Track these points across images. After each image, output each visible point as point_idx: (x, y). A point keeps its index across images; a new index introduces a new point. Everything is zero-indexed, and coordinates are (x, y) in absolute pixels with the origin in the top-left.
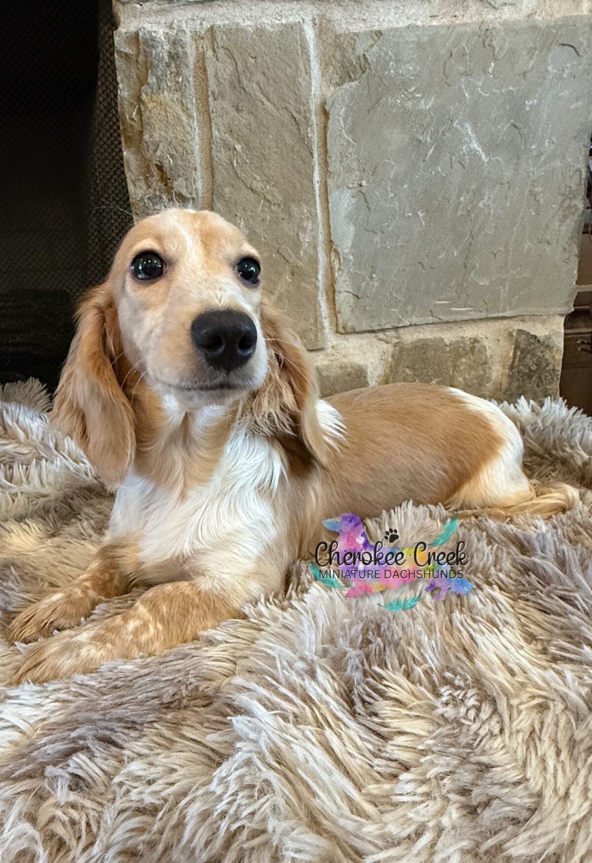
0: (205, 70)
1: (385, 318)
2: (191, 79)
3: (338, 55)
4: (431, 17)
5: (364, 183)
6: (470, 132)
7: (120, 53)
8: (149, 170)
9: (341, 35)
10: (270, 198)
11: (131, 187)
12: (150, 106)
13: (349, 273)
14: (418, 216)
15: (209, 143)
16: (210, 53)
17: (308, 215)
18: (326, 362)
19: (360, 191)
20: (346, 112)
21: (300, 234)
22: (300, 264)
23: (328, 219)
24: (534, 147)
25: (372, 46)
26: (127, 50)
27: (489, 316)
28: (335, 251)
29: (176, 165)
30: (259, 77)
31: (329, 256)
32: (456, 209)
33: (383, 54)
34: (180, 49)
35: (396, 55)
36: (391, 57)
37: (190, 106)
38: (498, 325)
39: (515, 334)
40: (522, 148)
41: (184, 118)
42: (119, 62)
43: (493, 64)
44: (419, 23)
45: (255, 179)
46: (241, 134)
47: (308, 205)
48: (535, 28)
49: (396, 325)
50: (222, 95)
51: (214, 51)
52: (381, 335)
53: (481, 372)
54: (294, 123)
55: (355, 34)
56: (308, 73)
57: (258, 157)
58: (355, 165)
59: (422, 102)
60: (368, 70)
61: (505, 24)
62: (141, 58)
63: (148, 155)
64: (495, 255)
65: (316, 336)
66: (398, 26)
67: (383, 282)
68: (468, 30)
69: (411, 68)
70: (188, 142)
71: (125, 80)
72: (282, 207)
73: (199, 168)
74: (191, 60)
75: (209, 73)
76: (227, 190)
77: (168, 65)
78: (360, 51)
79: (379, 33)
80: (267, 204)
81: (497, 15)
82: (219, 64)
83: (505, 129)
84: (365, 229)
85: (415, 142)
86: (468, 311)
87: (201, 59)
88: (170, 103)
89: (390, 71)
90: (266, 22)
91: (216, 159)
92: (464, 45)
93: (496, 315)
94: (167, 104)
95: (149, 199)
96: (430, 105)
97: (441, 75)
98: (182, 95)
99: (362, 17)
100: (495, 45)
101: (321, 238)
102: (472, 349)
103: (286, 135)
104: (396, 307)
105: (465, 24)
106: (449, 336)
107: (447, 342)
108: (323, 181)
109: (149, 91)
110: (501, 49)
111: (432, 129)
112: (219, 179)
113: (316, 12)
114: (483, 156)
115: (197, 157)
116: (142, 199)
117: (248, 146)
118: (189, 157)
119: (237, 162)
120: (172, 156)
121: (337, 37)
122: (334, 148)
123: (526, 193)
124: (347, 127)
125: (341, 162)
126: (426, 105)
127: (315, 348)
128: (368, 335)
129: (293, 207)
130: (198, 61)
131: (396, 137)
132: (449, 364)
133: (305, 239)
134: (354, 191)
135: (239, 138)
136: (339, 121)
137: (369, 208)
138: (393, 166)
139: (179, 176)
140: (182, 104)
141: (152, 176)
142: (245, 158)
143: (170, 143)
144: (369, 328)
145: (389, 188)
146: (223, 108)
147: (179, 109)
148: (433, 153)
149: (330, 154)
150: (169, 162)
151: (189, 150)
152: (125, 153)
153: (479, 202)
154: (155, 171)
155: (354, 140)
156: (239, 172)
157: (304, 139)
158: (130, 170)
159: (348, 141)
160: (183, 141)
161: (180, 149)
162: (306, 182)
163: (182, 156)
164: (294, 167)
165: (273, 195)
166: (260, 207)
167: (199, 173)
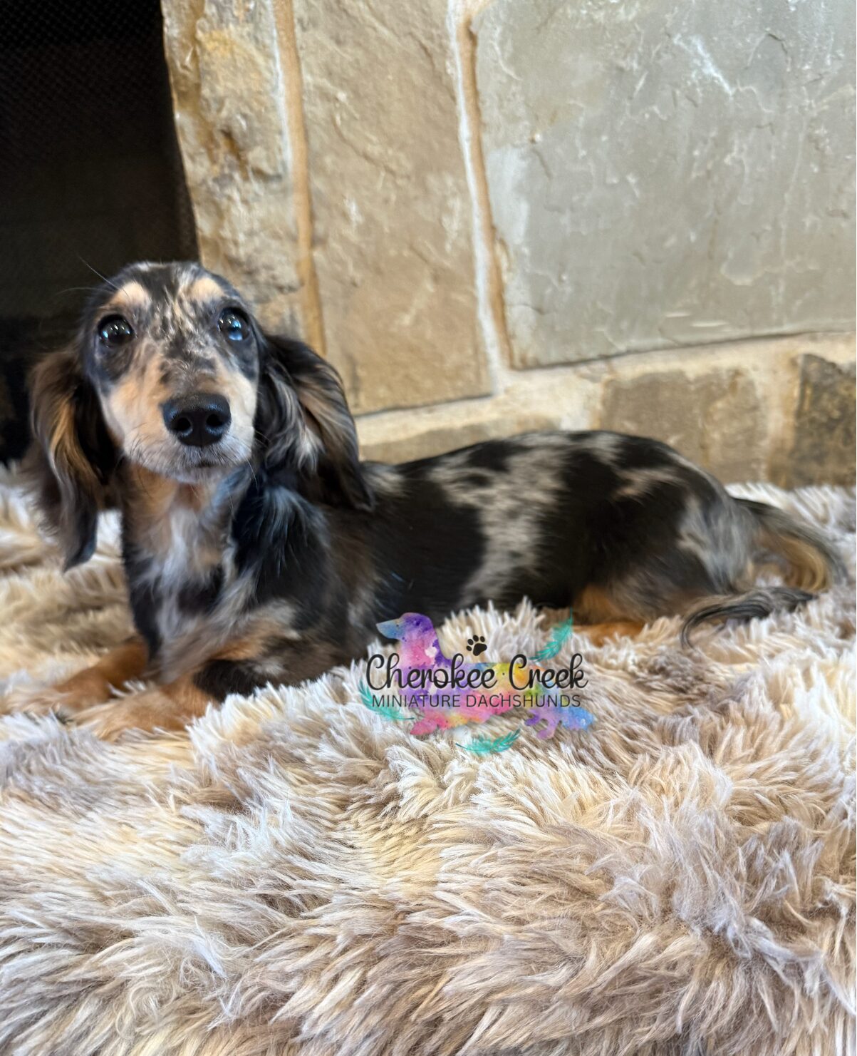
1: (587, 342)
5: (538, 137)
6: (700, 49)
8: (211, 138)
10: (393, 166)
11: (188, 165)
12: (209, 46)
13: (524, 274)
14: (627, 182)
15: (300, 96)
17: (455, 189)
18: (495, 416)
19: (534, 151)
20: (503, 34)
21: (445, 219)
22: (447, 264)
23: (487, 195)
24: (807, 67)
27: (756, 333)
28: (503, 243)
29: (250, 128)
31: (492, 249)
32: (688, 170)
37: (268, 42)
38: (773, 347)
39: (800, 361)
40: (788, 70)
41: (260, 60)
45: (369, 141)
46: (345, 77)
47: (453, 174)
49: (604, 352)
50: (314, 23)
52: (584, 369)
53: (750, 423)
54: (424, 55)
57: (373, 109)
58: (522, 111)
59: (622, 10)
63: (210, 117)
64: (758, 238)
65: (478, 375)
67: (579, 288)
70: (268, 94)
71: (174, 13)
72: (413, 179)
73: (286, 130)
76: (328, 160)
80: (390, 177)
83: (758, 41)
84: (543, 206)
85: (614, 72)
86: (721, 327)
88: (238, 40)
91: (309, 115)
93: (765, 332)
94: (233, 43)
95: (216, 180)
96: (634, 14)
98: (257, 27)
101: (478, 222)
102: (733, 386)
103: (414, 74)
104: (603, 323)
106: (694, 367)
107: (691, 376)
108: (475, 137)
109: (207, 25)
111: (640, 49)
112: (315, 143)
114: (726, 86)
115: (284, 114)
116: (204, 182)
117: (356, 94)
118: (271, 115)
119: (342, 119)
120: (245, 116)
122: (489, 88)
123: (801, 137)
124: (507, 55)
125: (501, 107)
126: (628, 12)
127: (477, 393)
128: (562, 370)
129: (432, 180)
131: (585, 67)
132: (694, 411)
133: (453, 225)
134: (523, 150)
135: (343, 82)
136: (492, 47)
137: (549, 175)
138: (581, 109)
139: (256, 144)
140: (257, 40)
141: (218, 146)
142: (353, 111)
143: (241, 98)
144: (562, 359)
145: (578, 143)
146: (316, 42)
147: (251, 48)
148: (644, 85)
149: (481, 98)
150: (241, 124)
151: (269, 105)
152: (178, 116)
153: (724, 156)
154: (221, 139)
155: (518, 74)
156: (345, 132)
157: (440, 78)
158: (185, 139)
159: (509, 77)
160: (259, 93)
161: (255, 104)
162: (447, 140)
163: (259, 116)
164: (428, 120)
165: (398, 163)
166: (380, 182)
167: (287, 137)
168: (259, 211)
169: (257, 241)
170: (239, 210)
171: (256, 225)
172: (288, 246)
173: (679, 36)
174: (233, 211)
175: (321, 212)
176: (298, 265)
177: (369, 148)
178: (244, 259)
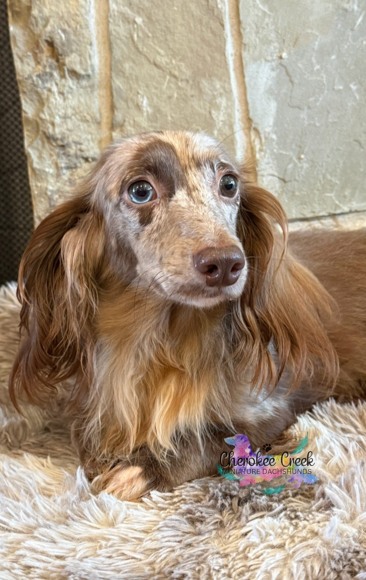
1: (319, 204)
5: (284, 55)
8: (37, 45)
10: (176, 73)
11: (18, 64)
13: (272, 153)
14: (350, 89)
15: (107, 18)
17: (222, 91)
19: (281, 64)
21: (213, 112)
23: (245, 94)
28: (256, 130)
29: (68, 40)
31: (248, 135)
45: (159, 53)
46: (142, 6)
47: (220, 80)
49: (333, 212)
57: (162, 31)
58: (273, 36)
63: (37, 31)
67: (313, 164)
70: (82, 16)
72: (191, 82)
73: (95, 42)
76: (127, 66)
80: (173, 80)
84: (288, 104)
85: (341, 12)
91: (114, 33)
95: (39, 76)
101: (238, 115)
103: (193, 7)
104: (331, 191)
108: (238, 53)
112: (117, 53)
116: (30, 77)
117: (149, 19)
118: (84, 31)
119: (138, 36)
120: (64, 31)
122: (247, 18)
125: (257, 33)
128: (300, 224)
129: (204, 84)
131: (319, 7)
133: (219, 117)
134: (274, 64)
135: (139, 11)
137: (292, 82)
138: (317, 36)
139: (72, 51)
141: (42, 51)
142: (147, 31)
143: (62, 18)
144: (301, 216)
145: (314, 60)
148: (362, 21)
149: (243, 25)
150: (61, 37)
151: (83, 24)
152: (11, 29)
154: (44, 47)
155: (271, 10)
156: (140, 46)
157: (213, 10)
158: (16, 45)
159: (264, 13)
160: (76, 15)
161: (72, 23)
162: (217, 56)
163: (75, 31)
164: (203, 40)
165: (180, 71)
166: (166, 84)
167: (95, 48)
168: (72, 101)
169: (70, 125)
170: (56, 100)
171: (70, 112)
172: (93, 127)
174: (52, 100)
175: (120, 104)
176: (100, 142)
177: (158, 58)
178: (59, 136)
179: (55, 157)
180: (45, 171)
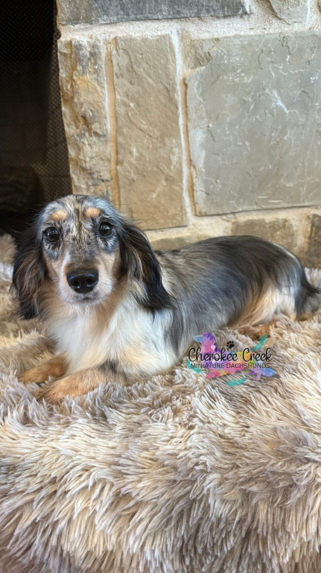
0: (112, 61)
1: (226, 207)
2: (103, 66)
3: (193, 51)
4: (250, 29)
5: (210, 125)
6: (276, 95)
7: (61, 53)
8: (77, 118)
9: (194, 40)
10: (152, 134)
11: (66, 128)
12: (78, 82)
13: (202, 179)
14: (245, 144)
15: (115, 103)
16: (114, 52)
17: (176, 144)
18: (188, 234)
19: (209, 131)
20: (198, 84)
21: (171, 156)
22: (171, 174)
23: (189, 147)
24: (317, 104)
25: (213, 47)
26: (65, 51)
27: (295, 205)
28: (194, 166)
29: (93, 115)
30: (145, 65)
31: (190, 169)
32: (270, 141)
33: (220, 51)
34: (96, 50)
35: (228, 52)
36: (225, 54)
37: (102, 81)
38: (301, 211)
39: (311, 217)
40: (310, 105)
41: (99, 88)
42: (60, 58)
43: (289, 57)
44: (242, 33)
45: (142, 123)
46: (134, 97)
47: (175, 138)
48: (314, 36)
49: (233, 211)
50: (122, 75)
51: (117, 51)
52: (224, 217)
53: (290, 241)
54: (166, 91)
55: (203, 40)
56: (174, 62)
57: (144, 110)
58: (204, 115)
59: (246, 78)
60: (211, 61)
61: (296, 34)
62: (73, 56)
63: (77, 110)
64: (296, 168)
65: (182, 218)
66: (229, 35)
67: (223, 184)
68: (272, 37)
69: (238, 59)
70: (101, 102)
71: (64, 68)
72: (159, 139)
73: (108, 117)
74: (103, 55)
75: (114, 63)
76: (125, 130)
77: (89, 59)
78: (206, 49)
79: (217, 40)
80: (150, 138)
81: (291, 28)
82: (120, 58)
83: (299, 93)
84: (212, 152)
85: (242, 102)
86: (280, 203)
87: (109, 55)
88: (90, 80)
89: (224, 61)
90: (148, 34)
91: (118, 112)
92: (270, 46)
93: (298, 205)
94: (88, 81)
95: (78, 135)
96: (250, 80)
97: (257, 62)
98: (98, 76)
99: (207, 29)
100: (289, 45)
101: (184, 158)
102: (284, 226)
103: (162, 97)
104: (233, 200)
105: (270, 34)
106: (268, 218)
107: (267, 221)
108: (185, 124)
109: (78, 74)
110: (293, 48)
111: (252, 94)
112: (120, 123)
113: (179, 27)
114: (286, 110)
115: (108, 110)
116: (73, 136)
117: (138, 104)
118: (102, 111)
119: (131, 114)
120: (91, 111)
121: (192, 41)
122: (191, 105)
123: (314, 131)
124: (199, 93)
125: (196, 113)
126: (248, 79)
127: (181, 225)
128: (216, 217)
129: (167, 141)
130: (108, 56)
131: (230, 99)
132: (269, 235)
133: (174, 159)
134: (204, 130)
135: (133, 99)
136: (194, 89)
137: (214, 140)
138: (229, 115)
139: (95, 122)
140: (98, 81)
141: (79, 122)
142: (136, 111)
143: (90, 103)
144: (216, 213)
145: (226, 128)
146: (122, 83)
147: (95, 84)
148: (254, 107)
149: (189, 108)
150: (90, 114)
151: (101, 106)
152: (63, 109)
153: (284, 136)
154: (81, 119)
155: (203, 100)
156: (132, 119)
157: (172, 100)
158: (66, 118)
159: (200, 101)
160: (98, 102)
161: (96, 106)
162: (174, 125)
163: (97, 111)
164: (167, 116)
165: (154, 133)
166: (146, 140)
167: (108, 120)
168: (95, 149)
169: (94, 161)
170: (87, 148)
171: (94, 155)
172: (106, 163)
173: (268, 89)
174: (85, 148)
175: (121, 151)
176: (110, 171)
177: (142, 126)
178: (88, 168)
179: (86, 180)
180: (81, 187)
